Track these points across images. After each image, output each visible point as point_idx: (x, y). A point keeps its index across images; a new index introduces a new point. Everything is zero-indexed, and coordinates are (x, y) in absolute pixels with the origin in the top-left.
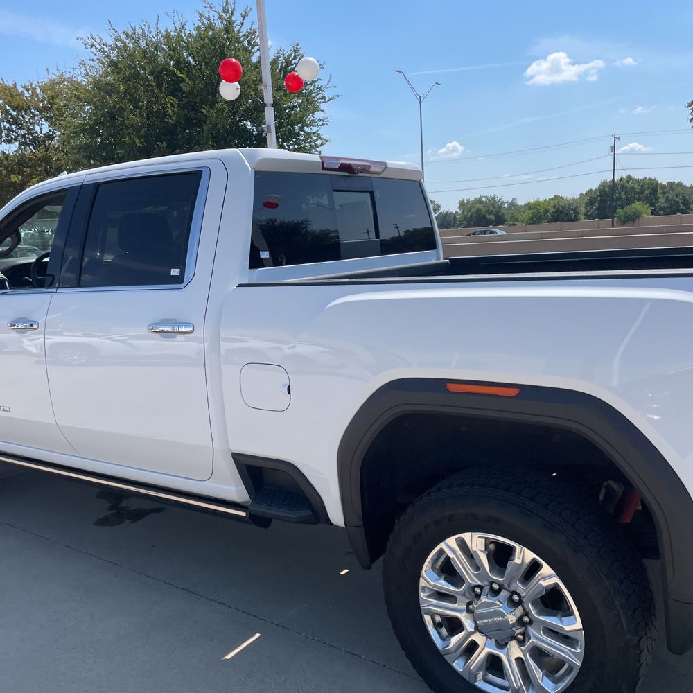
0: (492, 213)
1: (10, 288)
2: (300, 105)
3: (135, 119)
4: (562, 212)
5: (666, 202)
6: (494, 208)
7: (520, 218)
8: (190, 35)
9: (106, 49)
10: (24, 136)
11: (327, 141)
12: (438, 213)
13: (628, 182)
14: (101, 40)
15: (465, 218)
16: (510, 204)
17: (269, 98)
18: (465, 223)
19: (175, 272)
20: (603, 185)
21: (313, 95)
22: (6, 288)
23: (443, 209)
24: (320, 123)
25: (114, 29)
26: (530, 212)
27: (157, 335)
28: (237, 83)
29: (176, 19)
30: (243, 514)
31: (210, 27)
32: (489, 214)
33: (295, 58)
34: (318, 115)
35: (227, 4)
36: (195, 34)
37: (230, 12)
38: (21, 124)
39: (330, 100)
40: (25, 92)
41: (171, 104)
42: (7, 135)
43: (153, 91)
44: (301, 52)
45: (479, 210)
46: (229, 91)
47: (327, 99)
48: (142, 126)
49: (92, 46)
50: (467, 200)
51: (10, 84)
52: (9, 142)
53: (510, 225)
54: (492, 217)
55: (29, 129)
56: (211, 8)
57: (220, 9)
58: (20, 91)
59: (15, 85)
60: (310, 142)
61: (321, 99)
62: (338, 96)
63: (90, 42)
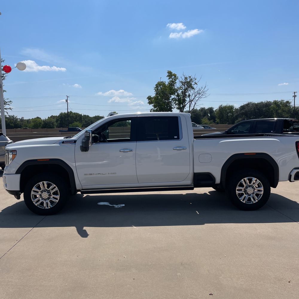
4: (47, 124)
5: (85, 122)
6: (13, 121)
13: (71, 114)
16: (21, 119)
20: (61, 114)
26: (33, 123)
32: (11, 123)
53: (24, 129)
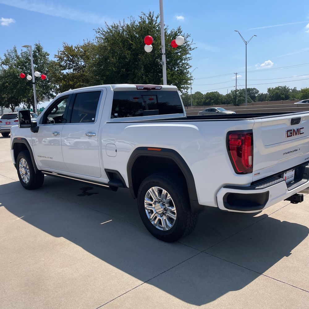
0: (283, 94)
1: (55, 123)
2: (180, 52)
3: (113, 60)
6: (285, 92)
7: (297, 97)
8: (137, 25)
9: (104, 33)
10: (75, 66)
11: (191, 66)
12: (257, 94)
14: (103, 29)
15: (270, 97)
16: (293, 90)
17: (164, 51)
18: (270, 99)
19: (93, 119)
21: (186, 47)
22: (54, 123)
23: (260, 92)
24: (188, 59)
25: (107, 25)
26: (302, 94)
27: (87, 136)
28: (151, 45)
29: (132, 19)
30: (108, 186)
31: (144, 22)
33: (179, 33)
34: (188, 56)
35: (150, 13)
36: (138, 24)
37: (152, 16)
38: (74, 61)
39: (193, 49)
40: (75, 49)
41: (128, 54)
42: (69, 66)
43: (121, 48)
44: (181, 30)
45: (277, 93)
46: (148, 48)
47: (192, 49)
48: (116, 63)
49: (99, 32)
50: (272, 88)
51: (70, 46)
52: (69, 69)
53: (291, 100)
54: (283, 96)
55: (77, 63)
56: (144, 15)
57: (148, 15)
58: (74, 49)
59: (72, 46)
60: (184, 67)
61: (190, 49)
62: (196, 48)
63: (98, 31)
